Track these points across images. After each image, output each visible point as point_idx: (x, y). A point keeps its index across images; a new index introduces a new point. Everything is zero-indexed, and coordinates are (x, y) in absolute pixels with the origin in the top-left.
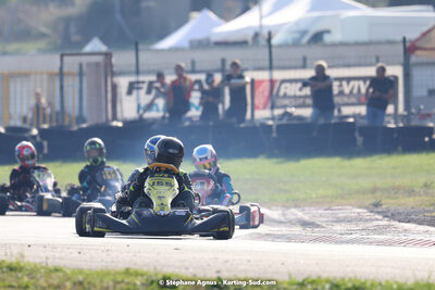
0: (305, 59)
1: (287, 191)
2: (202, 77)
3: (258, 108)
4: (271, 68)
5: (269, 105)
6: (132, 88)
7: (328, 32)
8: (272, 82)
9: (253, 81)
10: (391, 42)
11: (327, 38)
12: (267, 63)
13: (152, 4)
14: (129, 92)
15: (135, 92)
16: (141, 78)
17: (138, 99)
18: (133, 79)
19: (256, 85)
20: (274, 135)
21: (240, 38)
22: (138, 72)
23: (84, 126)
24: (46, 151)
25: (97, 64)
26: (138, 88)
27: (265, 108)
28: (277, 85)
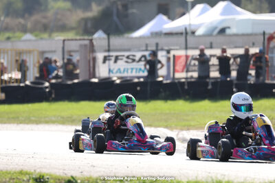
0: (211, 43)
1: (187, 120)
2: (147, 53)
3: (178, 72)
4: (186, 48)
5: (185, 70)
6: (105, 59)
7: (229, 28)
8: (187, 57)
9: (174, 56)
10: (256, 35)
11: (228, 31)
12: (184, 46)
13: (134, 11)
14: (104, 62)
15: (107, 62)
16: (111, 54)
17: (109, 65)
18: (106, 54)
19: (176, 58)
20: (186, 87)
21: (179, 31)
22: (109, 51)
23: (76, 81)
24: (53, 96)
25: (85, 45)
26: (109, 60)
27: (183, 71)
28: (190, 59)
